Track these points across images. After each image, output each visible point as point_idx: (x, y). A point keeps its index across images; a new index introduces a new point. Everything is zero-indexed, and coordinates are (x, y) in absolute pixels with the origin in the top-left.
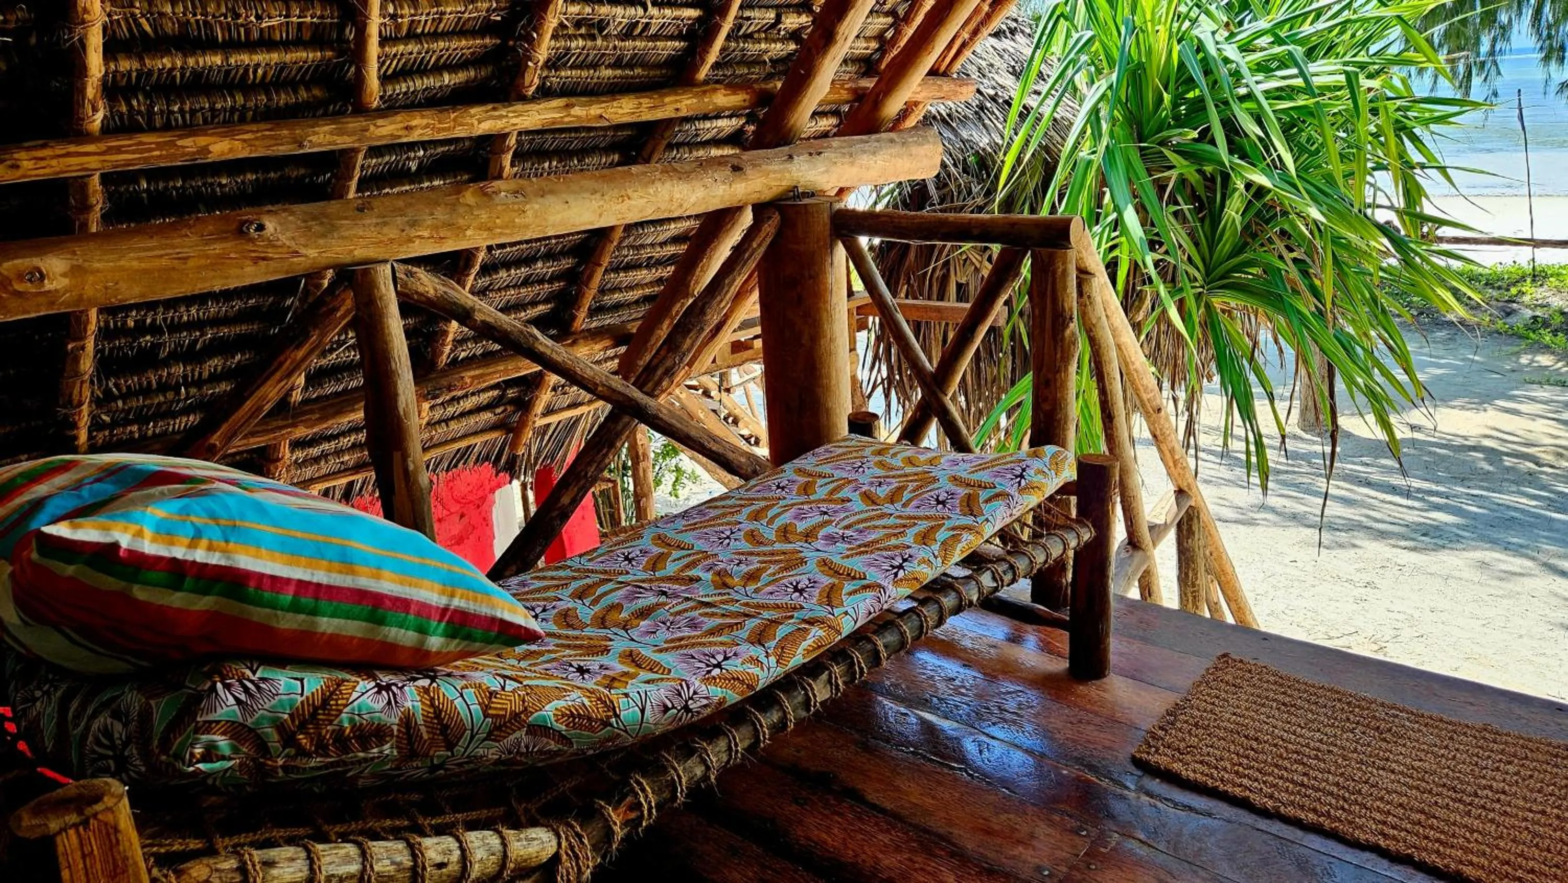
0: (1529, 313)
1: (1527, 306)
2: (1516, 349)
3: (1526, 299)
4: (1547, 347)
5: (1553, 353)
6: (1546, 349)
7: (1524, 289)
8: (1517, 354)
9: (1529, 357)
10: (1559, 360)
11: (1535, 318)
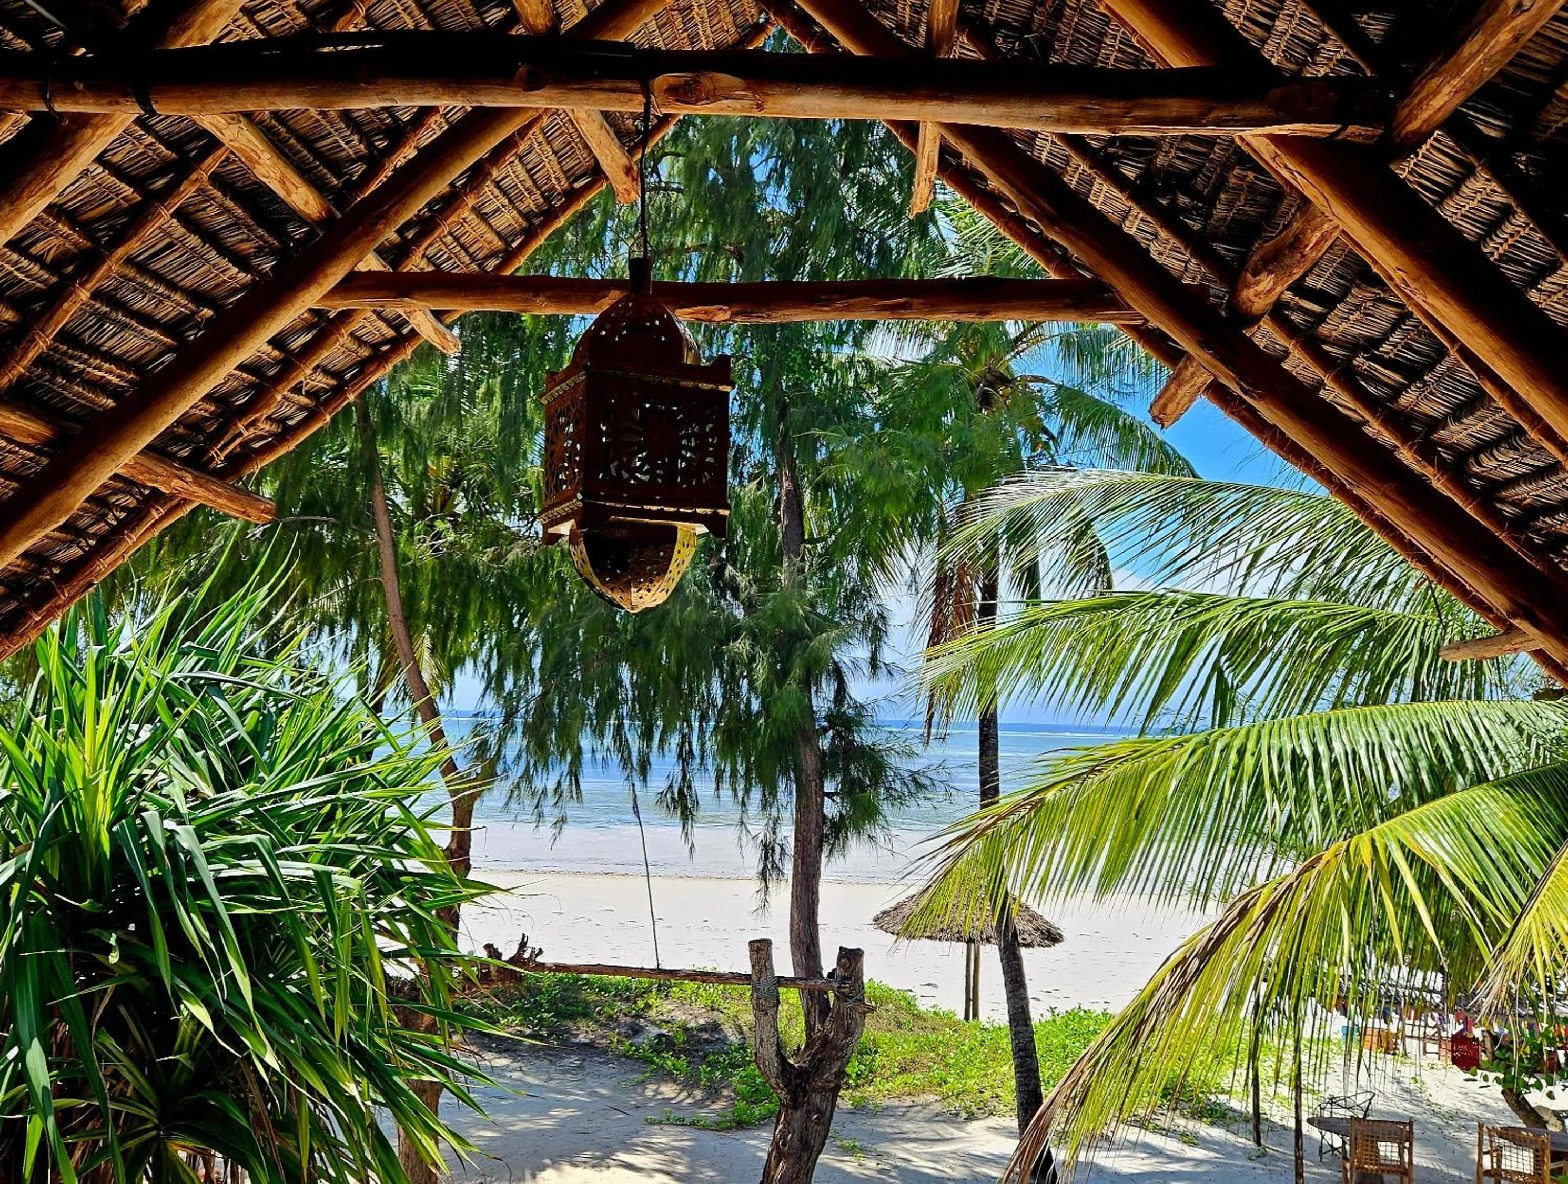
0: (654, 1031)
1: (653, 1023)
2: (641, 1077)
3: (652, 1013)
4: (670, 1074)
5: (675, 1081)
6: (669, 1076)
7: (650, 1002)
8: (643, 1084)
9: (654, 1087)
10: (681, 1091)
11: (660, 1036)
